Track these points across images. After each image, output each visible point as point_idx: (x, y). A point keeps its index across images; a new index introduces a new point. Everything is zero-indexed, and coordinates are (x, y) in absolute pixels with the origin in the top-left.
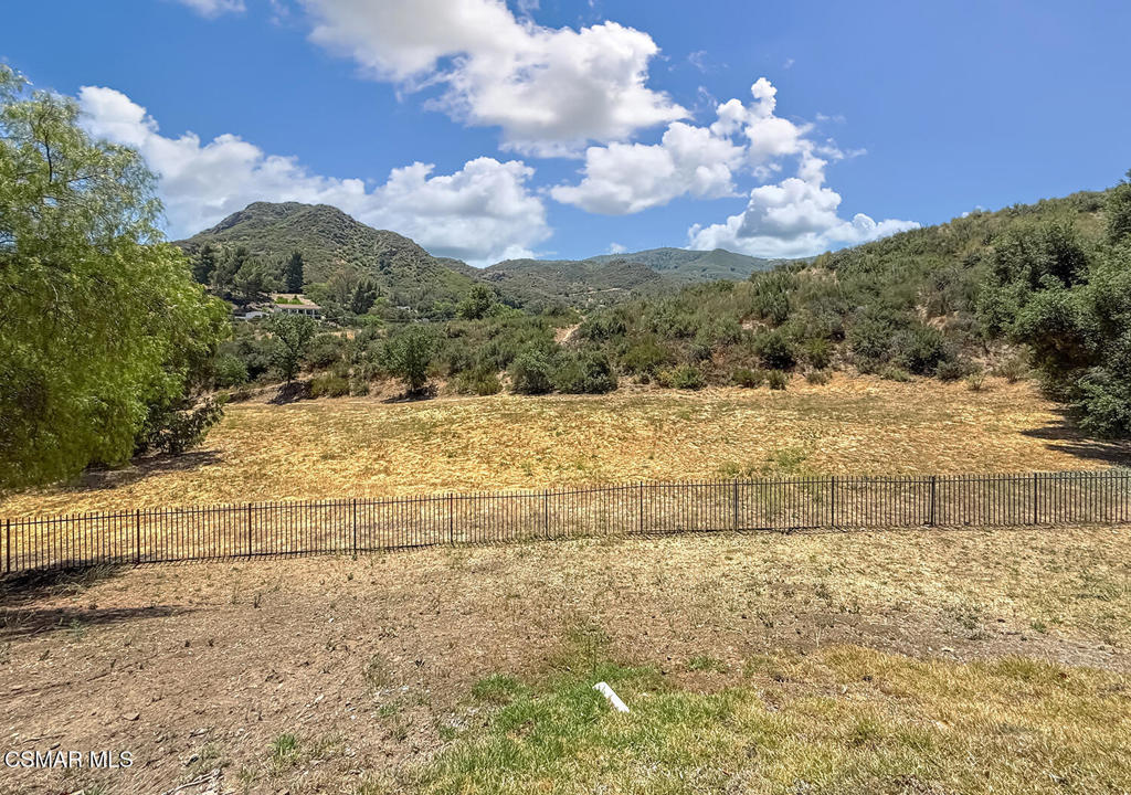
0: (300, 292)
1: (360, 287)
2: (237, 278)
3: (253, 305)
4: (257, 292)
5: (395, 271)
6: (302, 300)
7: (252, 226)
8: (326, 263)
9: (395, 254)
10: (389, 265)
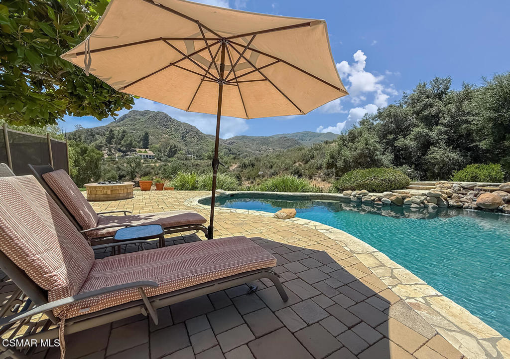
0: (148, 148)
1: (171, 147)
2: (122, 142)
3: (129, 153)
4: (130, 147)
5: (188, 140)
6: (148, 152)
7: (131, 120)
8: (160, 136)
9: (188, 132)
10: (185, 137)
